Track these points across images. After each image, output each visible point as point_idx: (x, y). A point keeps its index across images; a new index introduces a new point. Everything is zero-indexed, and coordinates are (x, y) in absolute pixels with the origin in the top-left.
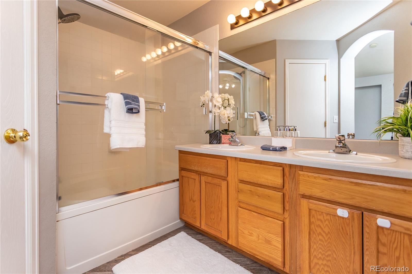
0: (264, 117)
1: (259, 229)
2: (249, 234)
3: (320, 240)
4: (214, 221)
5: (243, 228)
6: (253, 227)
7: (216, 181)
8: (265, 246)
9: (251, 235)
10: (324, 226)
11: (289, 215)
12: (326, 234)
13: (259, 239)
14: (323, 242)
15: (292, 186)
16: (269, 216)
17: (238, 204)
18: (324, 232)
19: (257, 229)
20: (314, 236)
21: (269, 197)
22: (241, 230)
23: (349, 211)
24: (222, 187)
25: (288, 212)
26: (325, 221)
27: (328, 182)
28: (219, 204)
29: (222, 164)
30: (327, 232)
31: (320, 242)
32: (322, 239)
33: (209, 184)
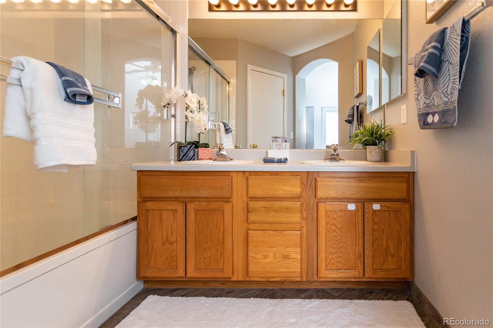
0: (229, 129)
1: (276, 247)
2: (263, 257)
3: (334, 236)
4: (210, 260)
5: (256, 253)
6: (269, 248)
7: (215, 205)
8: (283, 263)
9: (266, 257)
10: (338, 222)
11: (306, 223)
12: (338, 229)
13: (275, 258)
14: (337, 237)
15: (309, 193)
16: (286, 230)
17: (246, 227)
18: (337, 228)
19: (273, 248)
20: (330, 234)
21: (287, 209)
22: (253, 257)
23: (356, 204)
24: (225, 211)
25: (305, 220)
26: (338, 218)
27: (341, 183)
28: (218, 235)
29: (225, 182)
30: (339, 228)
31: (334, 238)
32: (336, 235)
33: (201, 212)
